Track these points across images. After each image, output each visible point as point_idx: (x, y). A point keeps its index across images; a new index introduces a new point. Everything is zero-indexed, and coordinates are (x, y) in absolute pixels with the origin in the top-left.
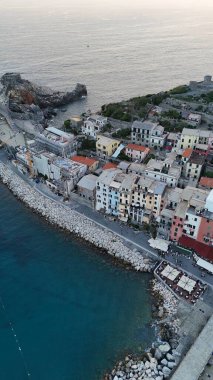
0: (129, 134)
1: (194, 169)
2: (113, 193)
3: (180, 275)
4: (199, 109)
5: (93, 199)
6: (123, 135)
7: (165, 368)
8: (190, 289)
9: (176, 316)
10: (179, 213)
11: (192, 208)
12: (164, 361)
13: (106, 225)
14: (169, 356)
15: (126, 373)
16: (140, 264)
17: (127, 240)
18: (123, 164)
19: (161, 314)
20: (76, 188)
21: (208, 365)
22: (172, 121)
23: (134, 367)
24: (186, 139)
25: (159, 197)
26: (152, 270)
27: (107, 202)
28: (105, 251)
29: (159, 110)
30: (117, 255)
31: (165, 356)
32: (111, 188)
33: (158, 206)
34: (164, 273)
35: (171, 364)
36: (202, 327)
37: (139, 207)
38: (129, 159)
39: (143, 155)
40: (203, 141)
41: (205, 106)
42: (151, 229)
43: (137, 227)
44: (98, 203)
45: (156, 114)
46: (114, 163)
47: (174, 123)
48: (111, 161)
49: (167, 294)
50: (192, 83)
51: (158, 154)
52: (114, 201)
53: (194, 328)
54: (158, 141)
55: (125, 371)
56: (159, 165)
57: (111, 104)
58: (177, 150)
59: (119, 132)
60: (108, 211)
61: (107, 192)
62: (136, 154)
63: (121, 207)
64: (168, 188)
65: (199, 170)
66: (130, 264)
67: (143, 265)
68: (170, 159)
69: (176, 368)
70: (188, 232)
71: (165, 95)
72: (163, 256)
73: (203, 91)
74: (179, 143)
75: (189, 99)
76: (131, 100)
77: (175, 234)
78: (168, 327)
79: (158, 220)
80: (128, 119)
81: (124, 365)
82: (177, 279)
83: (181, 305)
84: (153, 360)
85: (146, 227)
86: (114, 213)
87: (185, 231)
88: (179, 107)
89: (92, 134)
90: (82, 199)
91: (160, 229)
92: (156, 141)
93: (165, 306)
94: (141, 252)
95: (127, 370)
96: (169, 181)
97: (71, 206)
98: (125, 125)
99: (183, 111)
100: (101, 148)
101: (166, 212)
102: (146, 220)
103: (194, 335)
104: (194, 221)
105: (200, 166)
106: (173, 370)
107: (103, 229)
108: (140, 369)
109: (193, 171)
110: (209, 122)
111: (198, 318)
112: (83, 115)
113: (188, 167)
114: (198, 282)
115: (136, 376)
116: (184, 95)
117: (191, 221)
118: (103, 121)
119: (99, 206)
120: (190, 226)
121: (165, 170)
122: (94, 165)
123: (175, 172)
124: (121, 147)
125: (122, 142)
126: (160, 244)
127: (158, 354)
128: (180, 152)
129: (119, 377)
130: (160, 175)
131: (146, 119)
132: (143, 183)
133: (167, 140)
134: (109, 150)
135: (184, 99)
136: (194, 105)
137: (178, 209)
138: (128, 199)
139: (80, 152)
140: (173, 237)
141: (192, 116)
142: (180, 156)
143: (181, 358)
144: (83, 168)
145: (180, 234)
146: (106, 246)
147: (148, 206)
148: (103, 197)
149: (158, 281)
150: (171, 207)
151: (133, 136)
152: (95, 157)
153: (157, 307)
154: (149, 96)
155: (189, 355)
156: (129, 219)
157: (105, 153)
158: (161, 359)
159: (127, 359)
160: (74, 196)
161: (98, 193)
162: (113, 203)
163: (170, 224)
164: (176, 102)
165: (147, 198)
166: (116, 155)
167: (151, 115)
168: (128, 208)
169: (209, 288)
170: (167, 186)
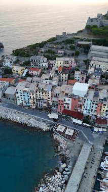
0: (30, 63)
1: (65, 76)
2: (26, 94)
3: (66, 129)
4: (63, 48)
5: (15, 99)
6: (27, 64)
7: (65, 176)
8: (71, 134)
9: (66, 149)
10: (61, 98)
11: (67, 94)
12: (64, 172)
13: (24, 111)
14: (66, 169)
15: (46, 184)
16: (45, 127)
17: (37, 117)
18: (29, 79)
19: (59, 150)
20: (4, 95)
21: (86, 168)
22: (50, 55)
23: (50, 179)
24: (59, 62)
25: (50, 92)
26: (52, 129)
27: (23, 99)
28: (26, 125)
29: (43, 50)
30: (33, 126)
31: (64, 170)
32: (24, 91)
33: (50, 97)
34: (58, 129)
35: (68, 173)
36: (80, 151)
37: (41, 99)
38: (32, 76)
39: (39, 73)
40: (66, 62)
41: (65, 47)
42: (49, 109)
43: (41, 110)
44: (18, 101)
45: (42, 52)
46: (24, 79)
47: (52, 56)
48: (22, 78)
49: (61, 139)
50: (57, 36)
51: (46, 72)
52: (27, 98)
53: (77, 152)
54: (45, 65)
55: (45, 183)
56: (47, 77)
57: (17, 49)
58: (55, 68)
59: (24, 63)
60: (24, 104)
61: (22, 94)
62: (35, 73)
63: (31, 101)
64: (54, 87)
65: (67, 76)
66: (40, 129)
67: (47, 128)
68: (52, 73)
69: (70, 174)
70: (66, 107)
71: (45, 43)
72: (56, 121)
73: (63, 39)
74: (56, 65)
75: (57, 43)
76: (28, 47)
77: (61, 109)
78: (64, 155)
79: (51, 104)
80: (28, 56)
81: (44, 180)
82: (65, 131)
83: (68, 143)
84: (59, 173)
85: (46, 109)
86: (28, 105)
87: (65, 107)
88: (53, 48)
89: (9, 66)
90: (8, 100)
91: (53, 108)
92: (44, 65)
93: (61, 145)
94: (45, 121)
95: (46, 182)
96: (53, 84)
97: (3, 105)
98: (27, 59)
99: (55, 49)
100: (15, 72)
101: (55, 99)
102: (45, 105)
103: (77, 156)
104: (68, 101)
105: (67, 75)
106: (69, 175)
107: (23, 114)
108: (53, 180)
109: (64, 78)
110: (68, 54)
111: (78, 147)
112: (3, 56)
113: (62, 76)
114: (74, 130)
115: (51, 184)
116: (55, 42)
117: (67, 102)
118: (14, 58)
119: (19, 102)
120: (67, 104)
121: (51, 79)
122: (13, 81)
123: (56, 79)
124: (27, 70)
125: (26, 68)
126: (54, 116)
127: (61, 170)
128: (57, 69)
129: (42, 187)
130: (49, 81)
131: (37, 55)
132: (41, 86)
133: (49, 64)
134: (20, 72)
135: (55, 44)
136: (60, 46)
137: (60, 96)
138: (34, 96)
139: (4, 76)
140: (59, 111)
141: (59, 52)
142: (57, 71)
143: (72, 169)
144: (7, 83)
145: (62, 108)
146: (26, 122)
147: (45, 98)
148: (20, 97)
149: (55, 134)
150: (56, 96)
151: (32, 64)
152: (13, 77)
153: (57, 147)
154: (37, 44)
155: (76, 166)
156: (36, 106)
157: (18, 74)
158: (63, 172)
159: (45, 177)
160: (4, 99)
161: (17, 95)
162: (27, 99)
163: (57, 105)
164: (51, 45)
165: (44, 94)
166: (24, 74)
167: (39, 53)
168: (35, 101)
169: (80, 132)
170: (53, 87)
